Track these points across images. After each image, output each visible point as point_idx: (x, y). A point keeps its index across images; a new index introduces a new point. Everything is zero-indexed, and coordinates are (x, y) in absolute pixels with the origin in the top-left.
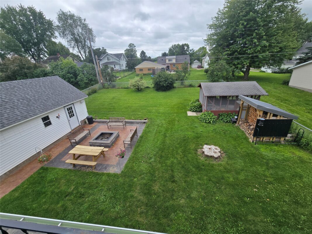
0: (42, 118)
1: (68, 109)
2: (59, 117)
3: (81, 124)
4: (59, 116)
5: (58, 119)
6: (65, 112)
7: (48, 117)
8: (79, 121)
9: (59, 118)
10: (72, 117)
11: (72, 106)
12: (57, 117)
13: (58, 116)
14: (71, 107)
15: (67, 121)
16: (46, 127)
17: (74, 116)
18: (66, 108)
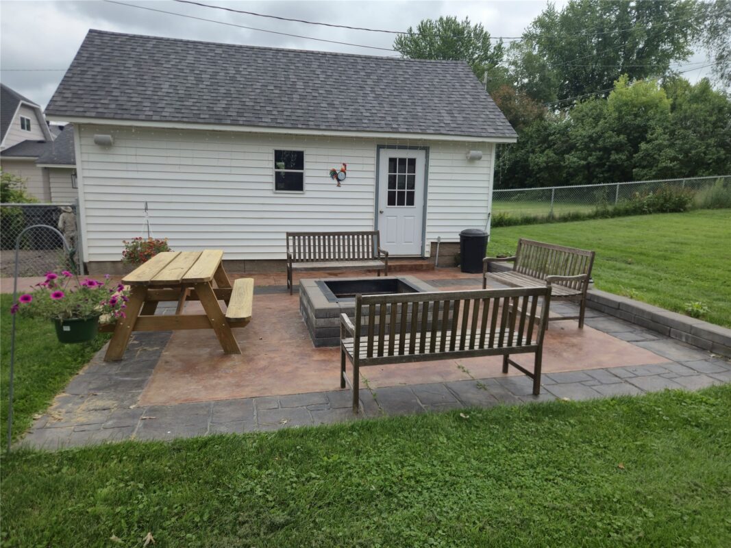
0: (277, 152)
1: (392, 161)
2: (341, 176)
3: (433, 255)
4: (343, 171)
5: (335, 182)
6: (373, 168)
7: (300, 156)
8: (427, 236)
9: (339, 180)
10: (401, 203)
11: (419, 157)
12: (334, 174)
13: (338, 168)
14: (412, 162)
15: (372, 210)
16: (277, 188)
17: (411, 202)
18: (386, 155)
